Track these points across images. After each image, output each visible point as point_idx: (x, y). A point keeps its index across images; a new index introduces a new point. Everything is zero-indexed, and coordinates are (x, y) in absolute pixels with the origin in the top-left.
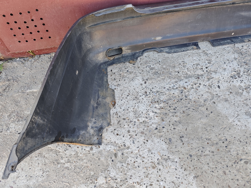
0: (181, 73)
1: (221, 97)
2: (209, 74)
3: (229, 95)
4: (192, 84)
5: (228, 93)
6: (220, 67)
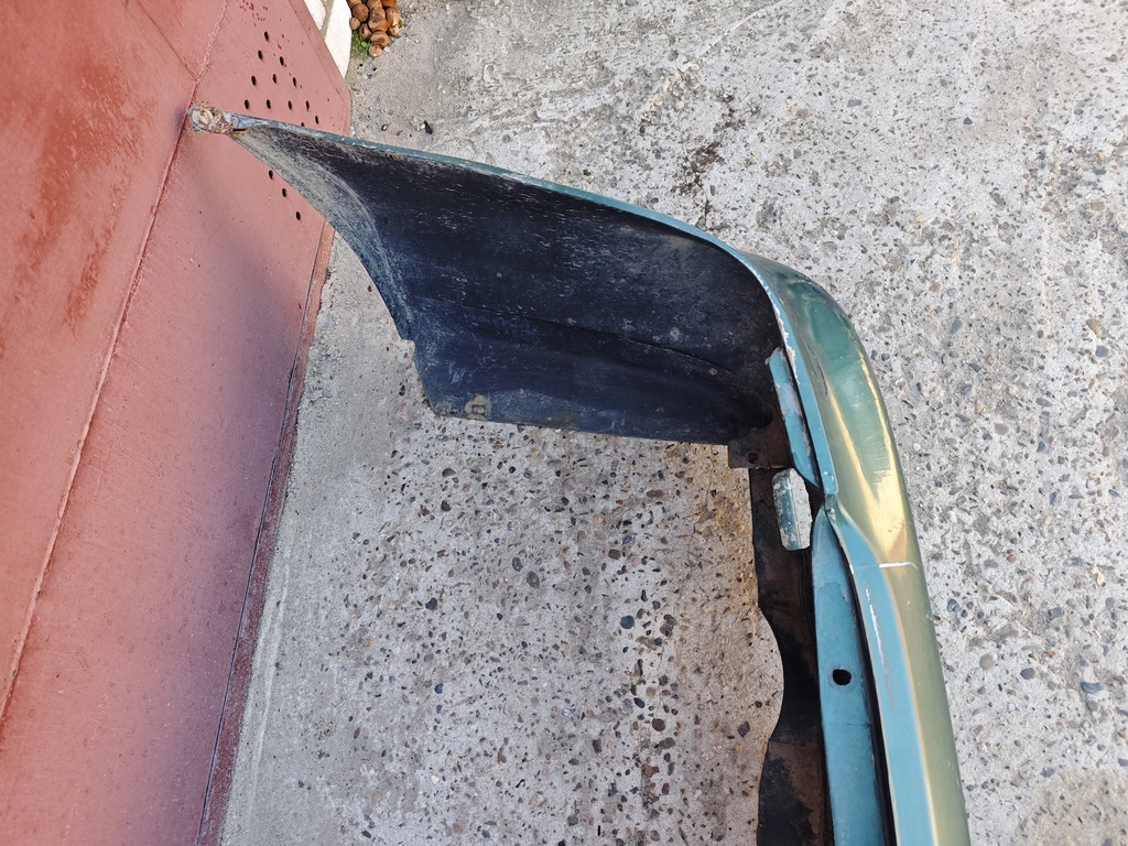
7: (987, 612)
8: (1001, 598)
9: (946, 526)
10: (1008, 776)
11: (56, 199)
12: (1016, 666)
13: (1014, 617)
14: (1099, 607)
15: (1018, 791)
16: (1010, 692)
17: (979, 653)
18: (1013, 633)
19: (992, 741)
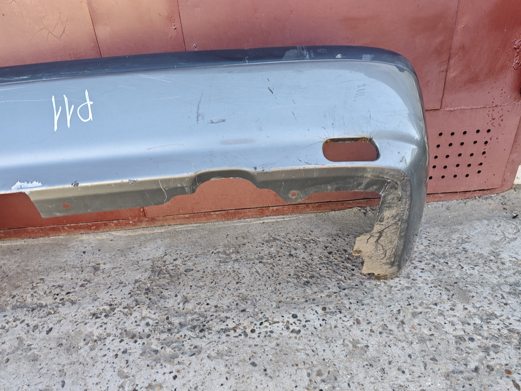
0: (17, 297)
1: (32, 351)
2: (60, 305)
3: (51, 349)
4: (10, 320)
5: (53, 345)
6: (94, 294)
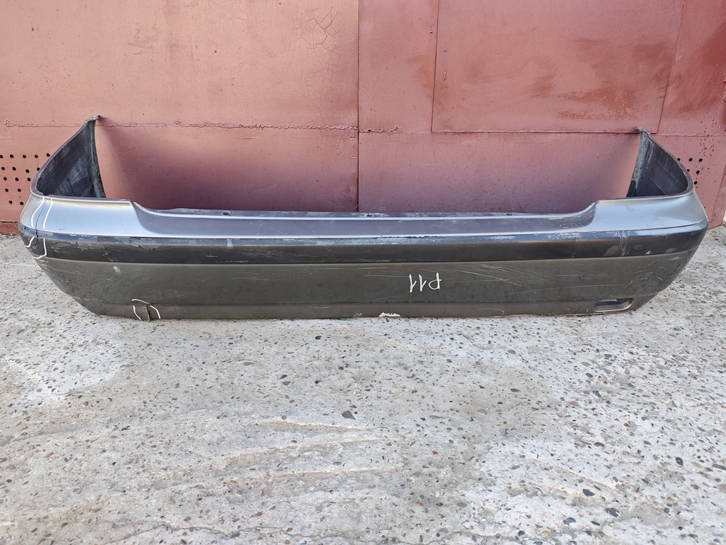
7: (613, 365)
8: (625, 370)
9: (651, 357)
10: (534, 366)
11: (588, 97)
12: (591, 372)
13: (617, 374)
14: (647, 400)
15: (527, 368)
16: (575, 370)
17: (590, 363)
18: (608, 372)
19: (546, 363)
